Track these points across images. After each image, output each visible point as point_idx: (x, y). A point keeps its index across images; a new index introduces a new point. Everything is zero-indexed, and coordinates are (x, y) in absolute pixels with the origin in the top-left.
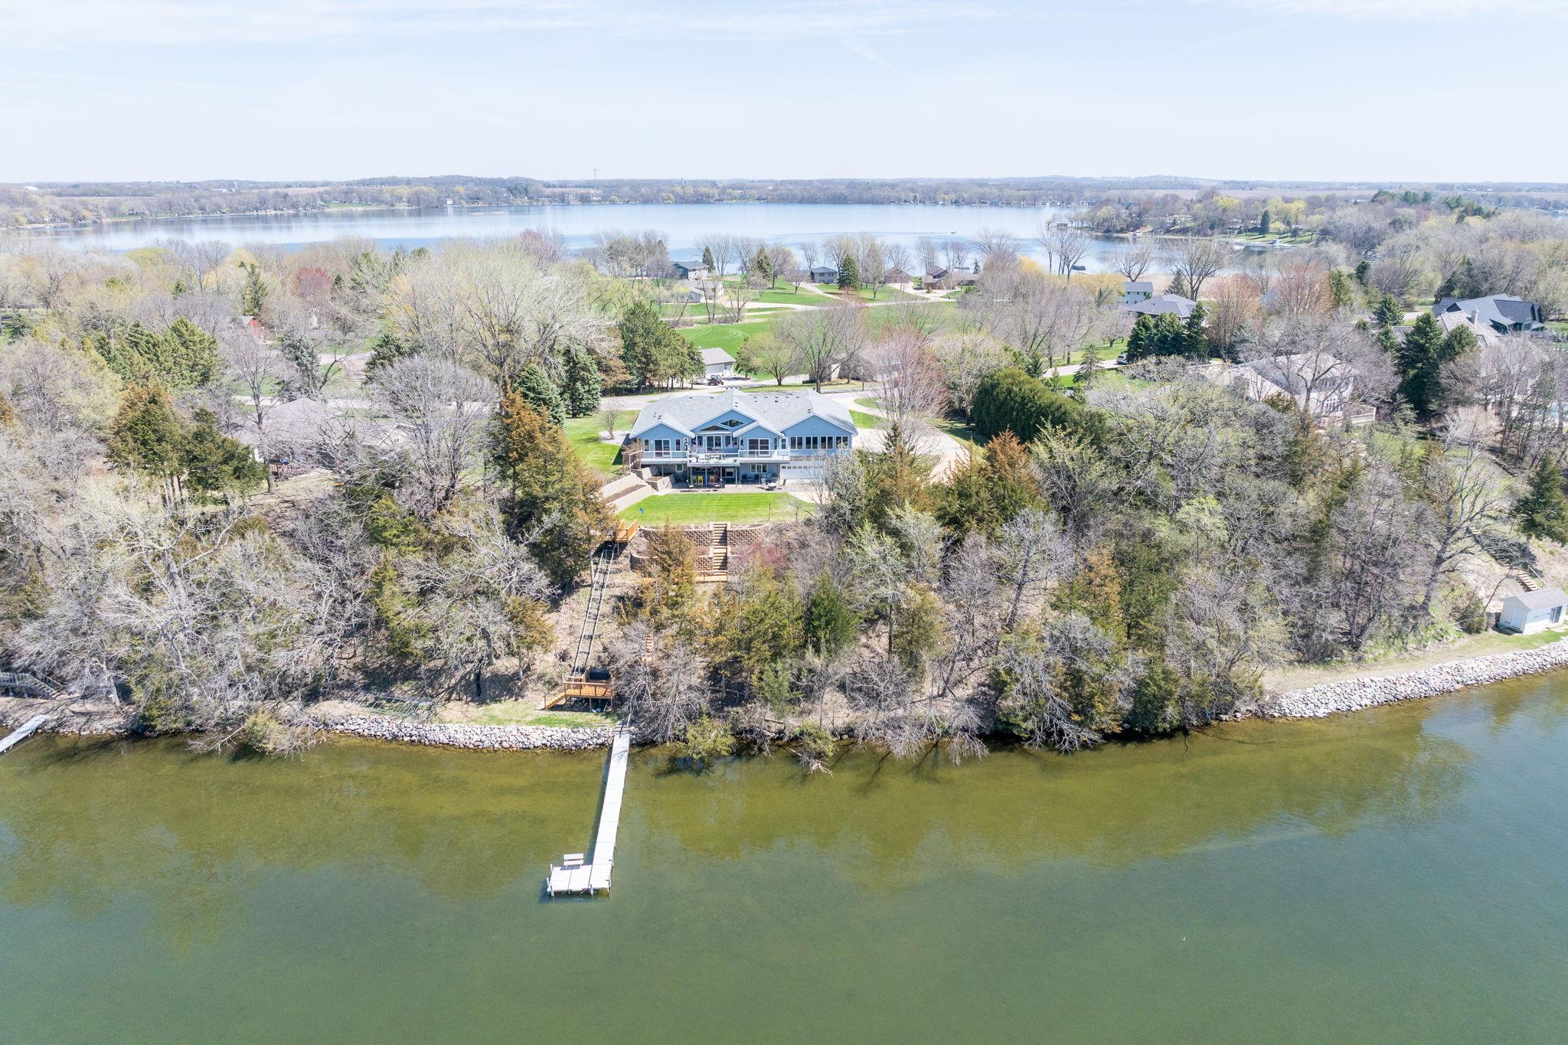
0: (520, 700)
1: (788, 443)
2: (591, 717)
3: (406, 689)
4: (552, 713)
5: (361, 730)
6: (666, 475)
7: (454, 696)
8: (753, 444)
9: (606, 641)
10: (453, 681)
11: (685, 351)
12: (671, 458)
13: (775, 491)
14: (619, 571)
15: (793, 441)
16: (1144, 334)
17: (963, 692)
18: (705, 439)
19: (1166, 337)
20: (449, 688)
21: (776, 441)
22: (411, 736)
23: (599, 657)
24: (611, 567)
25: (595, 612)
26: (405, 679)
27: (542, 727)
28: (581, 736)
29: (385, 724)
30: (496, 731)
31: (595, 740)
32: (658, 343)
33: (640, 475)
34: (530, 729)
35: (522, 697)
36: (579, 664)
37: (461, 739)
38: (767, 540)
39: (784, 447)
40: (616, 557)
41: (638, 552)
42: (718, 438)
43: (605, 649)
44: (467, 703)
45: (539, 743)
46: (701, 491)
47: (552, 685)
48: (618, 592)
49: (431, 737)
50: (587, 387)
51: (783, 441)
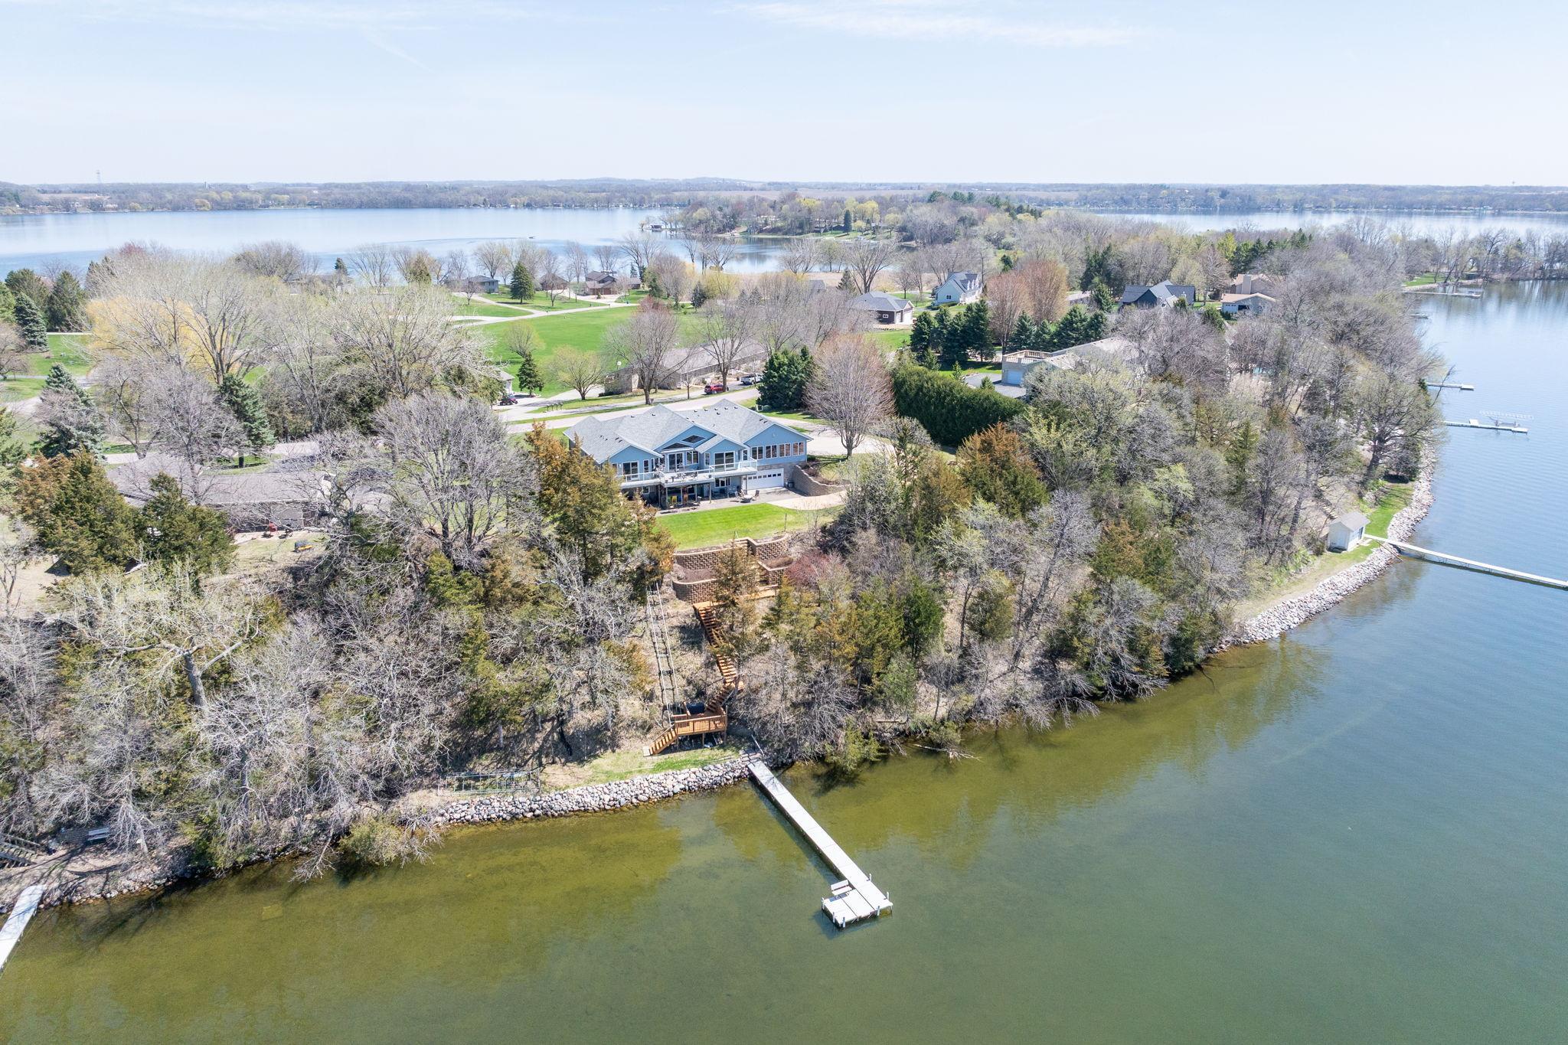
0: (617, 750)
1: (749, 454)
2: (706, 753)
3: (486, 763)
4: (666, 756)
5: (469, 817)
7: (544, 760)
8: (719, 456)
9: (688, 674)
10: (537, 745)
12: (643, 480)
13: (752, 503)
14: (666, 601)
15: (754, 451)
16: (926, 329)
17: (1026, 664)
18: (667, 458)
19: (956, 330)
20: (535, 753)
21: (739, 452)
22: (532, 810)
23: (686, 691)
24: (659, 598)
25: (662, 646)
26: (481, 752)
27: (670, 772)
28: (715, 773)
29: (496, 804)
30: (625, 786)
31: (731, 774)
34: (658, 776)
35: (618, 747)
36: (668, 702)
37: (593, 803)
38: (792, 550)
39: (745, 458)
40: (660, 586)
41: (679, 579)
42: (680, 456)
43: (689, 683)
44: (564, 764)
45: (677, 789)
46: (680, 511)
47: (646, 728)
48: (675, 622)
49: (557, 807)
51: (745, 452)
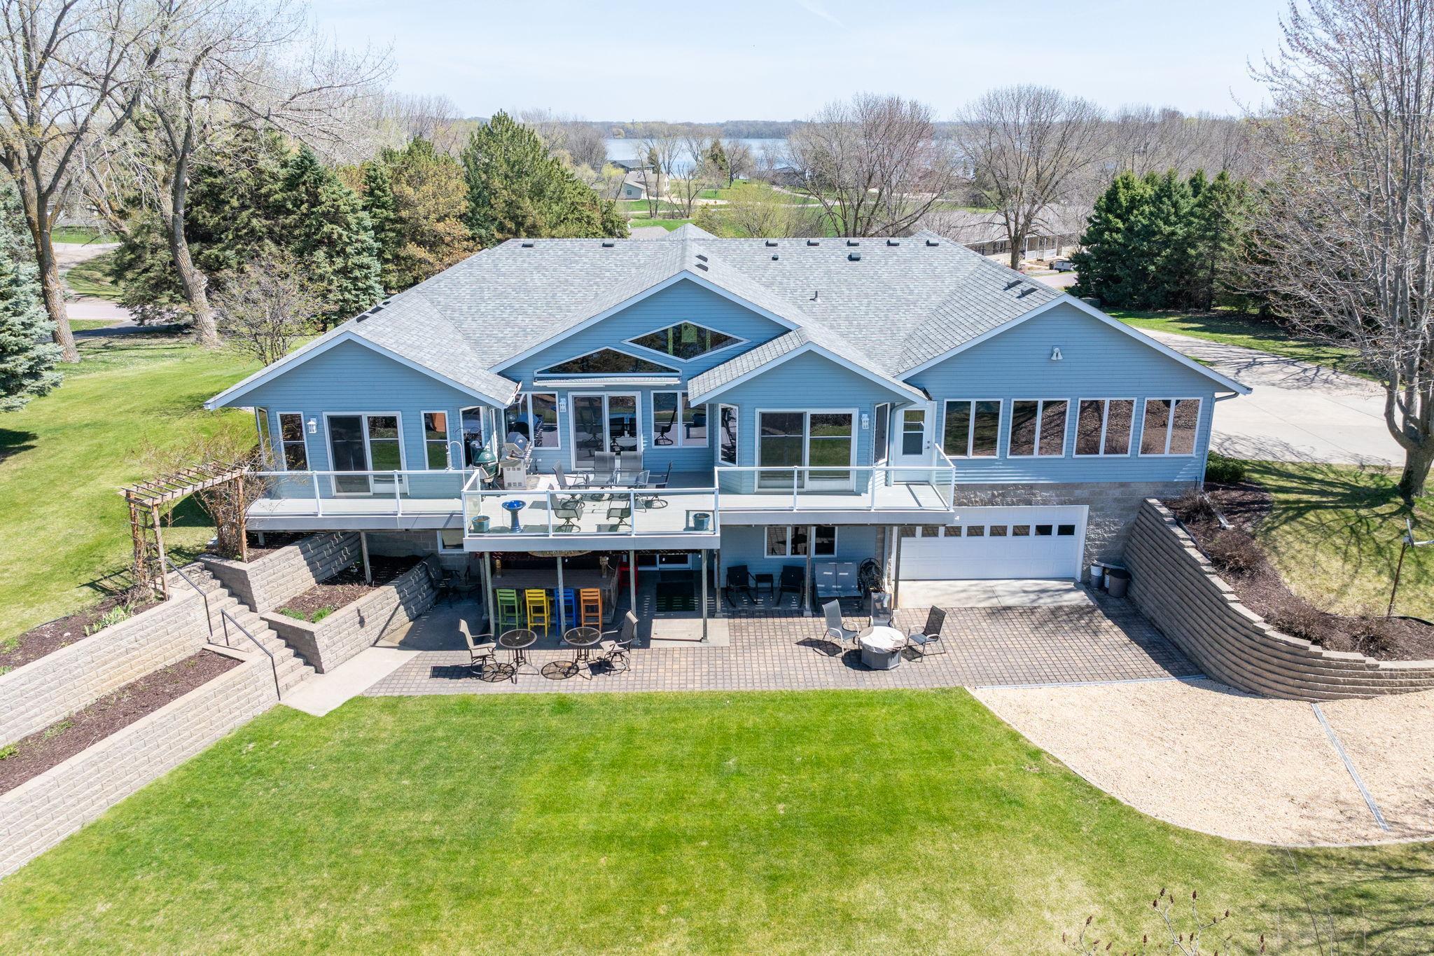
1: (932, 430)
6: (379, 579)
8: (780, 434)
11: (596, 215)
13: (890, 673)
15: (956, 419)
18: (565, 410)
21: (881, 419)
32: (538, 192)
33: (239, 589)
39: (913, 445)
42: (623, 410)
50: (339, 262)
51: (914, 421)
